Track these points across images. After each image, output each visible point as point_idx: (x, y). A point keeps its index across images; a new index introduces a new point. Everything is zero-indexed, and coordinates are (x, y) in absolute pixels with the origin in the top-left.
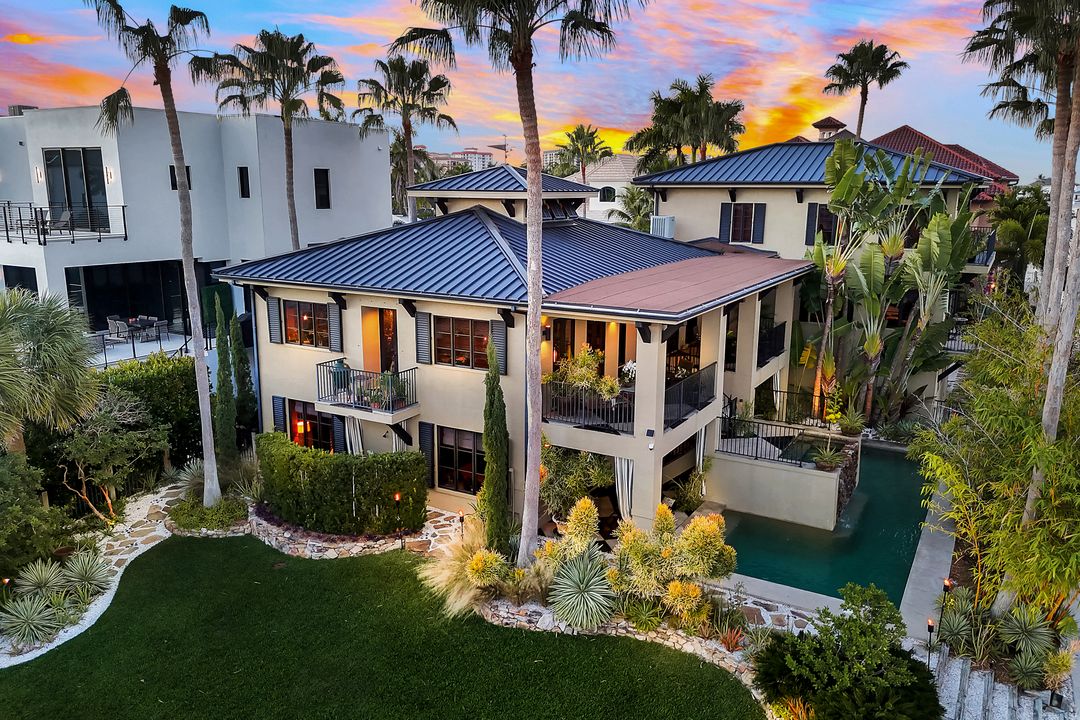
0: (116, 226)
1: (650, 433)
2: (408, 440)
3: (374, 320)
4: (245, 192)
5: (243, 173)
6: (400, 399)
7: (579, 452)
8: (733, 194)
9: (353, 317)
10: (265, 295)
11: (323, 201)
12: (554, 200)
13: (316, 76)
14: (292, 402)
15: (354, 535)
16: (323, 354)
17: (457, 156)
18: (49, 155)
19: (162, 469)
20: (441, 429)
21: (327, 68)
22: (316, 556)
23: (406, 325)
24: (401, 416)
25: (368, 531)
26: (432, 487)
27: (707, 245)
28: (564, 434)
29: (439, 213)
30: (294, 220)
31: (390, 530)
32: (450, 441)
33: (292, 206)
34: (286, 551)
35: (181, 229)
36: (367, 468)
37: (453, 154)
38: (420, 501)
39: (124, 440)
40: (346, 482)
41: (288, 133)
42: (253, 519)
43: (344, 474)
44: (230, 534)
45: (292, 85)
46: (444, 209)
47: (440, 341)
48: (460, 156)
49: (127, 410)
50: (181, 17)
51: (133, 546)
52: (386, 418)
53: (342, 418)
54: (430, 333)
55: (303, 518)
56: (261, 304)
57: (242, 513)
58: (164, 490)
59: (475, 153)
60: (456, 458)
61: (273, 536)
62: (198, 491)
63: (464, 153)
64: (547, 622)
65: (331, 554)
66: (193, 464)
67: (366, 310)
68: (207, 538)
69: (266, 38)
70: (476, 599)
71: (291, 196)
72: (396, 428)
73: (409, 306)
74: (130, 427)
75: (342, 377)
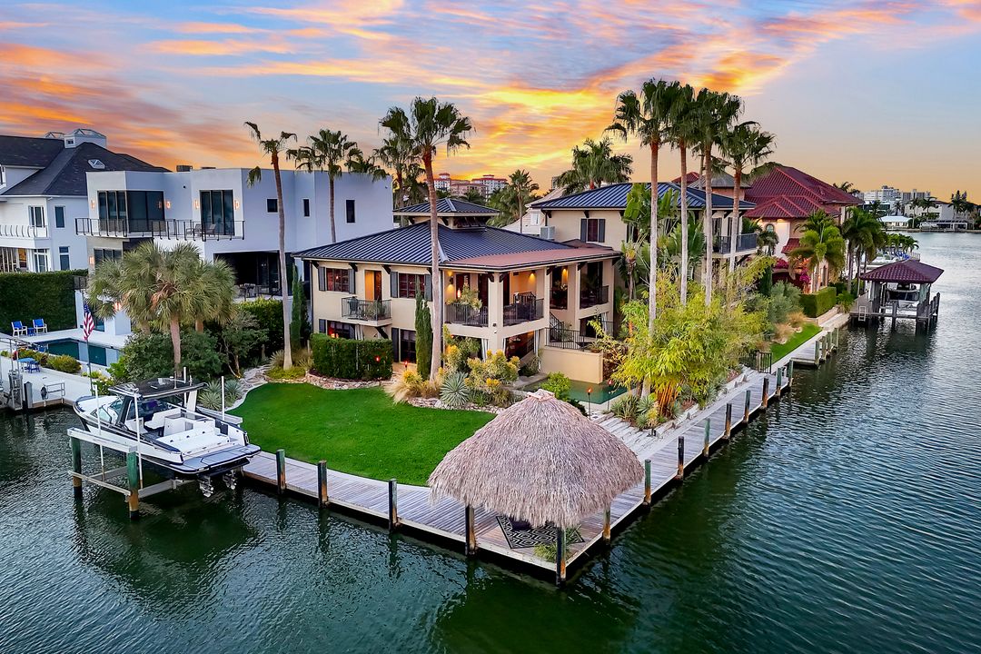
0: (238, 231)
1: (495, 325)
2: (385, 336)
3: (372, 277)
4: (307, 214)
5: (306, 202)
6: (382, 315)
7: (464, 337)
8: (587, 213)
9: (360, 275)
10: (317, 266)
11: (351, 219)
12: (472, 217)
13: (348, 151)
14: (329, 322)
15: (357, 378)
16: (346, 295)
17: (476, 182)
18: (204, 194)
19: (261, 357)
20: (402, 331)
21: (352, 147)
22: (338, 388)
23: (385, 277)
24: (382, 323)
25: (363, 378)
26: (397, 361)
27: (572, 244)
28: (457, 329)
29: (410, 224)
30: (333, 229)
31: (374, 377)
32: (406, 337)
33: (333, 220)
34: (324, 387)
35: (279, 231)
36: (364, 345)
37: (473, 180)
38: (389, 364)
39: (248, 333)
40: (354, 352)
41: (332, 183)
42: (308, 375)
43: (352, 349)
44: (296, 382)
45: (335, 158)
46: (413, 222)
47: (402, 286)
48: (479, 182)
49: (250, 320)
50: (285, 136)
51: (250, 386)
52: (374, 323)
53: (353, 326)
54: (397, 281)
55: (332, 373)
56: (315, 271)
57: (303, 373)
58: (262, 367)
59: (492, 179)
60: (409, 345)
61: (316, 381)
62: (281, 364)
63: (482, 180)
64: (439, 404)
65: (345, 387)
66: (279, 353)
67: (367, 272)
68: (285, 383)
69: (323, 133)
70: (408, 394)
71: (332, 216)
72: (379, 329)
73: (387, 268)
74: (250, 328)
75: (354, 305)
